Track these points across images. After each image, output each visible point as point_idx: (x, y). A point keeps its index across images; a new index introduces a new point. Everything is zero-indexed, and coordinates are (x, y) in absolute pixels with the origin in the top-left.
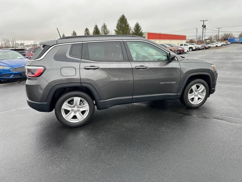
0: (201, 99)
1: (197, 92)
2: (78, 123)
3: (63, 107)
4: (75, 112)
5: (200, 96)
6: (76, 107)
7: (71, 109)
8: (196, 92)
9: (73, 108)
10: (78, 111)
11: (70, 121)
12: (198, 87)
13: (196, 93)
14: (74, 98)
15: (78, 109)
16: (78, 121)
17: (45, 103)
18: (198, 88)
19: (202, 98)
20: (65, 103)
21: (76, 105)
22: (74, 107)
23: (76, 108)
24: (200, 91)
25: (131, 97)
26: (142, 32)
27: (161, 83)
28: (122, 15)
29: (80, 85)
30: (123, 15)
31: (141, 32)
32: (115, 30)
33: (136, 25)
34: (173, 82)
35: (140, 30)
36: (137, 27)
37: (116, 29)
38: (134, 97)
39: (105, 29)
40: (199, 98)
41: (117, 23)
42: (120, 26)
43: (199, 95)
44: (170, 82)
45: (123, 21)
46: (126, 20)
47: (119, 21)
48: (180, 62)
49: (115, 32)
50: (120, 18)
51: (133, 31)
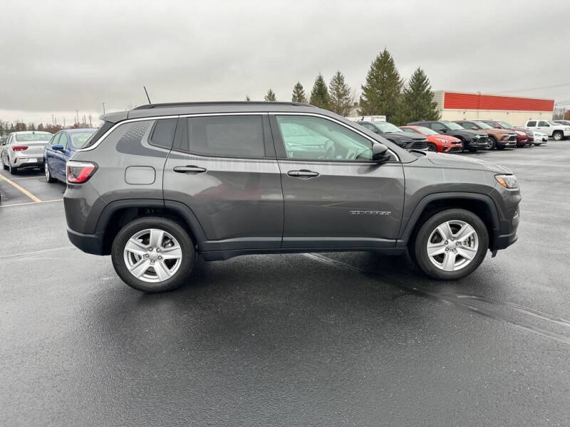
0: (467, 259)
1: (455, 241)
2: (157, 285)
3: (127, 248)
4: (153, 261)
5: (461, 252)
6: (155, 250)
7: (145, 253)
8: (449, 241)
9: (149, 252)
10: (159, 258)
11: (141, 278)
12: (456, 228)
13: (451, 243)
14: (151, 230)
15: (159, 254)
16: (158, 281)
17: (93, 236)
18: (454, 232)
19: (468, 257)
20: (131, 239)
21: (155, 245)
22: (151, 249)
23: (154, 253)
24: (462, 240)
25: (279, 239)
26: (431, 90)
27: (354, 212)
28: (382, 51)
29: (160, 203)
30: (385, 52)
31: (428, 91)
32: (363, 87)
33: (416, 75)
34: (383, 213)
35: (424, 87)
36: (419, 79)
37: (365, 83)
38: (285, 239)
39: (339, 84)
40: (459, 258)
41: (370, 69)
42: (376, 78)
43: (458, 249)
44: (377, 212)
45: (384, 65)
46: (391, 63)
47: (375, 65)
48: (405, 166)
49: (362, 91)
50: (378, 59)
51: (409, 88)
